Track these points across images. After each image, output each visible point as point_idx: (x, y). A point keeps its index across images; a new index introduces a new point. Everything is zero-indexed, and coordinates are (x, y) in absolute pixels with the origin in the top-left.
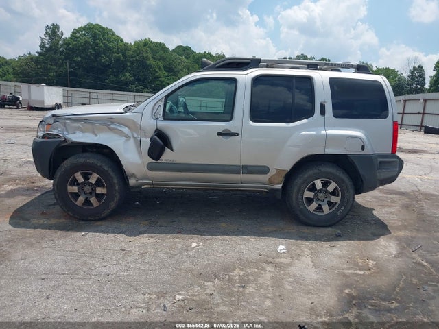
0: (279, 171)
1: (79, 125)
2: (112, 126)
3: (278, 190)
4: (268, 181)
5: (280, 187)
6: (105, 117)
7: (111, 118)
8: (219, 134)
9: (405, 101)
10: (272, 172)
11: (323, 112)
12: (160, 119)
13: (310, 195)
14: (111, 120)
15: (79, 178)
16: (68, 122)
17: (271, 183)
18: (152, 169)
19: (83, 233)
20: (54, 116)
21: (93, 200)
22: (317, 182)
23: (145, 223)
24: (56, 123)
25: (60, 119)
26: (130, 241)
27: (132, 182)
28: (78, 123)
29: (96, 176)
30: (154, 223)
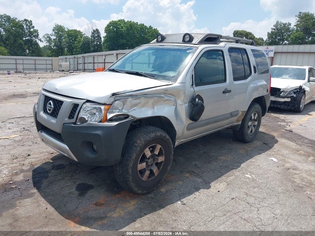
0: (243, 112)
1: (138, 101)
2: (166, 98)
3: (239, 125)
4: (235, 121)
5: (240, 123)
6: (161, 90)
7: (166, 90)
8: (223, 92)
9: (117, 54)
10: (240, 113)
11: (255, 72)
12: (194, 86)
13: (250, 123)
14: (166, 92)
15: (148, 153)
16: (130, 99)
17: (237, 121)
18: (189, 129)
19: (179, 202)
20: (114, 94)
21: (155, 169)
22: (253, 115)
23: (187, 175)
24: (117, 102)
25: (120, 97)
26: (219, 191)
27: (177, 143)
28: (138, 99)
29: (159, 147)
30: (192, 173)
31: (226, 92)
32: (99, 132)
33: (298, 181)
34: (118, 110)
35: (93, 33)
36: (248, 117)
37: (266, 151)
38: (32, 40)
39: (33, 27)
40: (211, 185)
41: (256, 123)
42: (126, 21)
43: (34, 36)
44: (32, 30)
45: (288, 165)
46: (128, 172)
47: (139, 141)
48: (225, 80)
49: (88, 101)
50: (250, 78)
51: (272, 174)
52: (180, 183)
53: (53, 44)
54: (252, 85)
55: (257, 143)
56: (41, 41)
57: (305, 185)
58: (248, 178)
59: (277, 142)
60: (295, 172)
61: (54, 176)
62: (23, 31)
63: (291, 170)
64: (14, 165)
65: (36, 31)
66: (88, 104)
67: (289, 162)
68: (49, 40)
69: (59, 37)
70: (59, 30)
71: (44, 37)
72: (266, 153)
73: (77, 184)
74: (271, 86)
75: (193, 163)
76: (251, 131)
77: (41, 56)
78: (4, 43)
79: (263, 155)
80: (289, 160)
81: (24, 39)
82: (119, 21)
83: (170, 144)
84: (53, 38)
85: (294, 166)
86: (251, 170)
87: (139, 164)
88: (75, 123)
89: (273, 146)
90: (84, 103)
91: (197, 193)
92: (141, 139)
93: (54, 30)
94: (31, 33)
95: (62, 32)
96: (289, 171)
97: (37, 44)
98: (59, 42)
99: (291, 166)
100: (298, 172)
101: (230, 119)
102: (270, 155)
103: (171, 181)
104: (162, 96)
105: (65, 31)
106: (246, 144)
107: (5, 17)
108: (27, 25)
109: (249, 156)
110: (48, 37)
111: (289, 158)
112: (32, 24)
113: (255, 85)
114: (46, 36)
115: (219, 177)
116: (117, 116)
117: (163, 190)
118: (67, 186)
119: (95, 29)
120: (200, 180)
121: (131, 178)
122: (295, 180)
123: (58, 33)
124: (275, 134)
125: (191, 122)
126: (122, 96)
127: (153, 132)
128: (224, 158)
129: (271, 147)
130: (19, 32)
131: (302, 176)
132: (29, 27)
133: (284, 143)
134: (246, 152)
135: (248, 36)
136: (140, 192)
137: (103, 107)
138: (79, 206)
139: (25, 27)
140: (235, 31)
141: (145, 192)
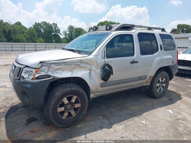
0: (150, 77)
1: (60, 67)
2: (82, 65)
4: (145, 83)
5: (149, 84)
6: (77, 60)
7: (81, 60)
8: (131, 63)
10: (148, 78)
11: (161, 49)
12: (106, 58)
13: (158, 85)
14: (81, 61)
15: (65, 101)
16: (53, 65)
17: (146, 83)
18: (102, 86)
19: (83, 136)
20: (41, 62)
21: (73, 112)
22: (160, 79)
23: (101, 118)
24: (43, 67)
25: (46, 64)
26: (115, 131)
27: (92, 96)
28: (60, 65)
29: (75, 97)
30: (104, 116)
31: (133, 62)
32: (28, 86)
33: (180, 129)
34: (44, 73)
35: (89, 30)
36: (156, 80)
37: (168, 105)
38: (57, 35)
39: (58, 27)
40: (113, 126)
41: (164, 85)
42: (108, 22)
43: (58, 32)
44: (57, 29)
45: (180, 117)
46: (49, 112)
47: (57, 93)
48: (133, 55)
49: (27, 66)
50: (156, 53)
51: (163, 123)
52: (93, 123)
53: (67, 36)
54: (158, 58)
55: (164, 99)
56: (61, 34)
57: (185, 133)
58: (143, 123)
59: (181, 98)
60: (183, 122)
61: (20, 111)
62: (52, 29)
63: (180, 121)
64: (4, 103)
65: (59, 29)
66: (26, 68)
67: (182, 115)
68: (66, 34)
69: (71, 32)
70: (71, 28)
71: (63, 32)
72: (168, 106)
73: (30, 117)
74: (178, 59)
75: (110, 110)
76: (160, 90)
77: (61, 43)
78: (43, 36)
79: (164, 108)
80: (183, 113)
81: (53, 34)
82: (104, 22)
83: (84, 96)
84: (68, 33)
85: (185, 117)
86: (148, 118)
87: (59, 108)
88: (19, 80)
89: (177, 101)
90: (24, 67)
91: (99, 131)
92: (58, 92)
93: (68, 29)
94: (56, 31)
95: (73, 29)
96: (178, 121)
97: (59, 36)
98: (71, 35)
99: (182, 117)
100: (185, 123)
101: (139, 81)
102: (169, 108)
103: (88, 121)
104: (79, 64)
105: (74, 29)
106: (155, 99)
107: (44, 23)
108: (54, 26)
109: (153, 107)
110: (65, 33)
111: (183, 111)
112: (57, 26)
113: (161, 58)
114: (64, 32)
115: (122, 121)
116: (41, 76)
117: (78, 126)
118: (22, 118)
119: (90, 27)
120: (107, 122)
121: (51, 117)
122: (179, 128)
123: (70, 30)
124: (181, 93)
125: (103, 82)
126: (47, 64)
127: (69, 87)
128: (133, 108)
129: (173, 103)
130: (50, 30)
131: (187, 125)
132: (55, 27)
133: (185, 100)
134: (153, 104)
135: (188, 27)
136: (60, 126)
137: (34, 70)
138: (21, 131)
139: (53, 28)
140: (178, 25)
141: (65, 126)
